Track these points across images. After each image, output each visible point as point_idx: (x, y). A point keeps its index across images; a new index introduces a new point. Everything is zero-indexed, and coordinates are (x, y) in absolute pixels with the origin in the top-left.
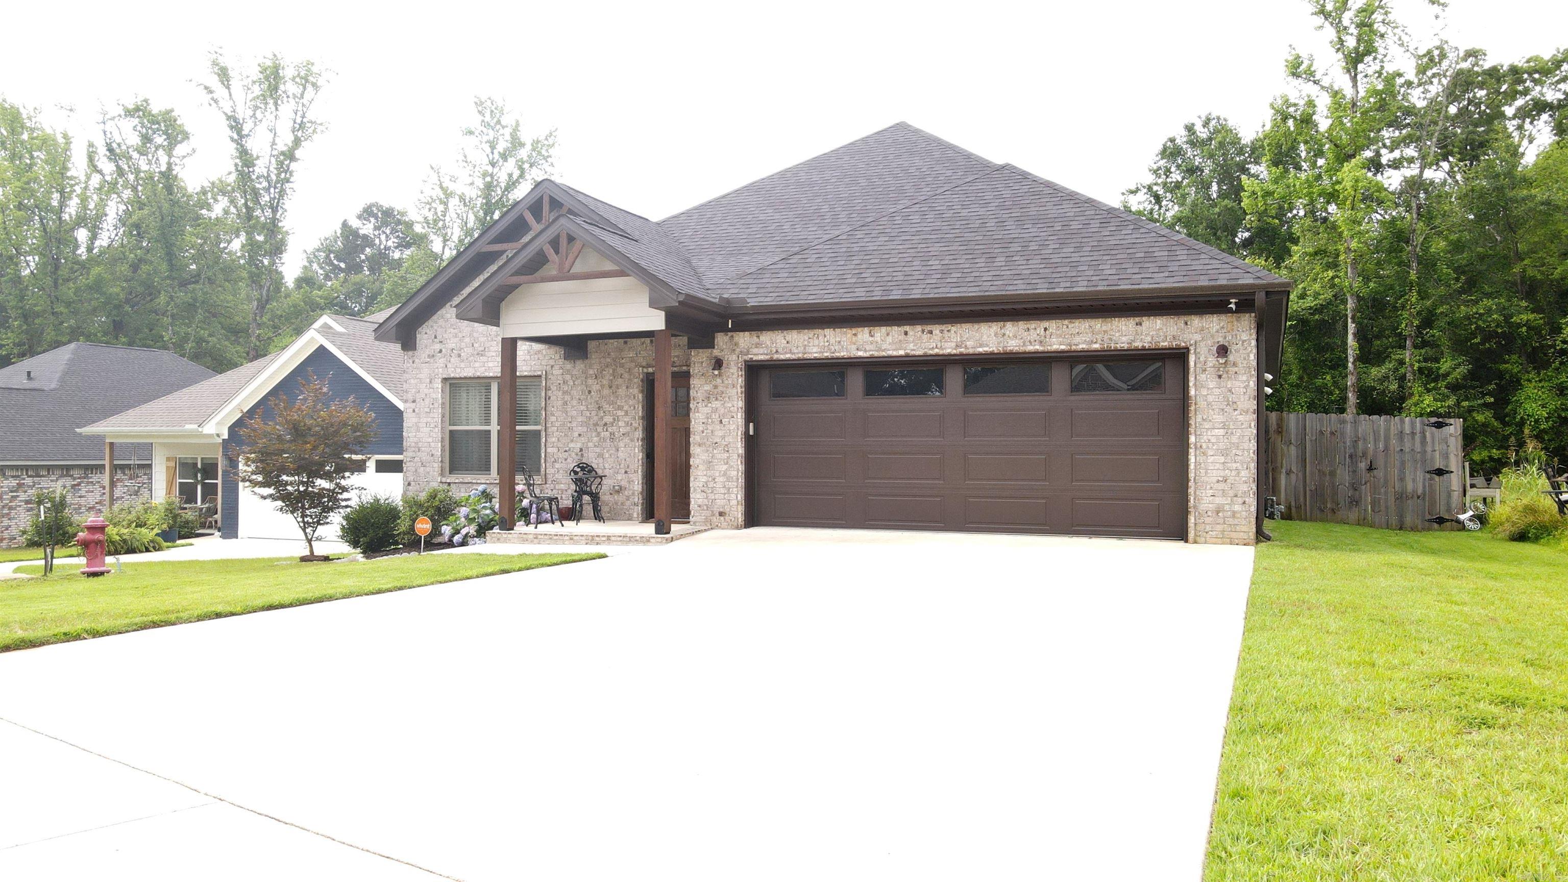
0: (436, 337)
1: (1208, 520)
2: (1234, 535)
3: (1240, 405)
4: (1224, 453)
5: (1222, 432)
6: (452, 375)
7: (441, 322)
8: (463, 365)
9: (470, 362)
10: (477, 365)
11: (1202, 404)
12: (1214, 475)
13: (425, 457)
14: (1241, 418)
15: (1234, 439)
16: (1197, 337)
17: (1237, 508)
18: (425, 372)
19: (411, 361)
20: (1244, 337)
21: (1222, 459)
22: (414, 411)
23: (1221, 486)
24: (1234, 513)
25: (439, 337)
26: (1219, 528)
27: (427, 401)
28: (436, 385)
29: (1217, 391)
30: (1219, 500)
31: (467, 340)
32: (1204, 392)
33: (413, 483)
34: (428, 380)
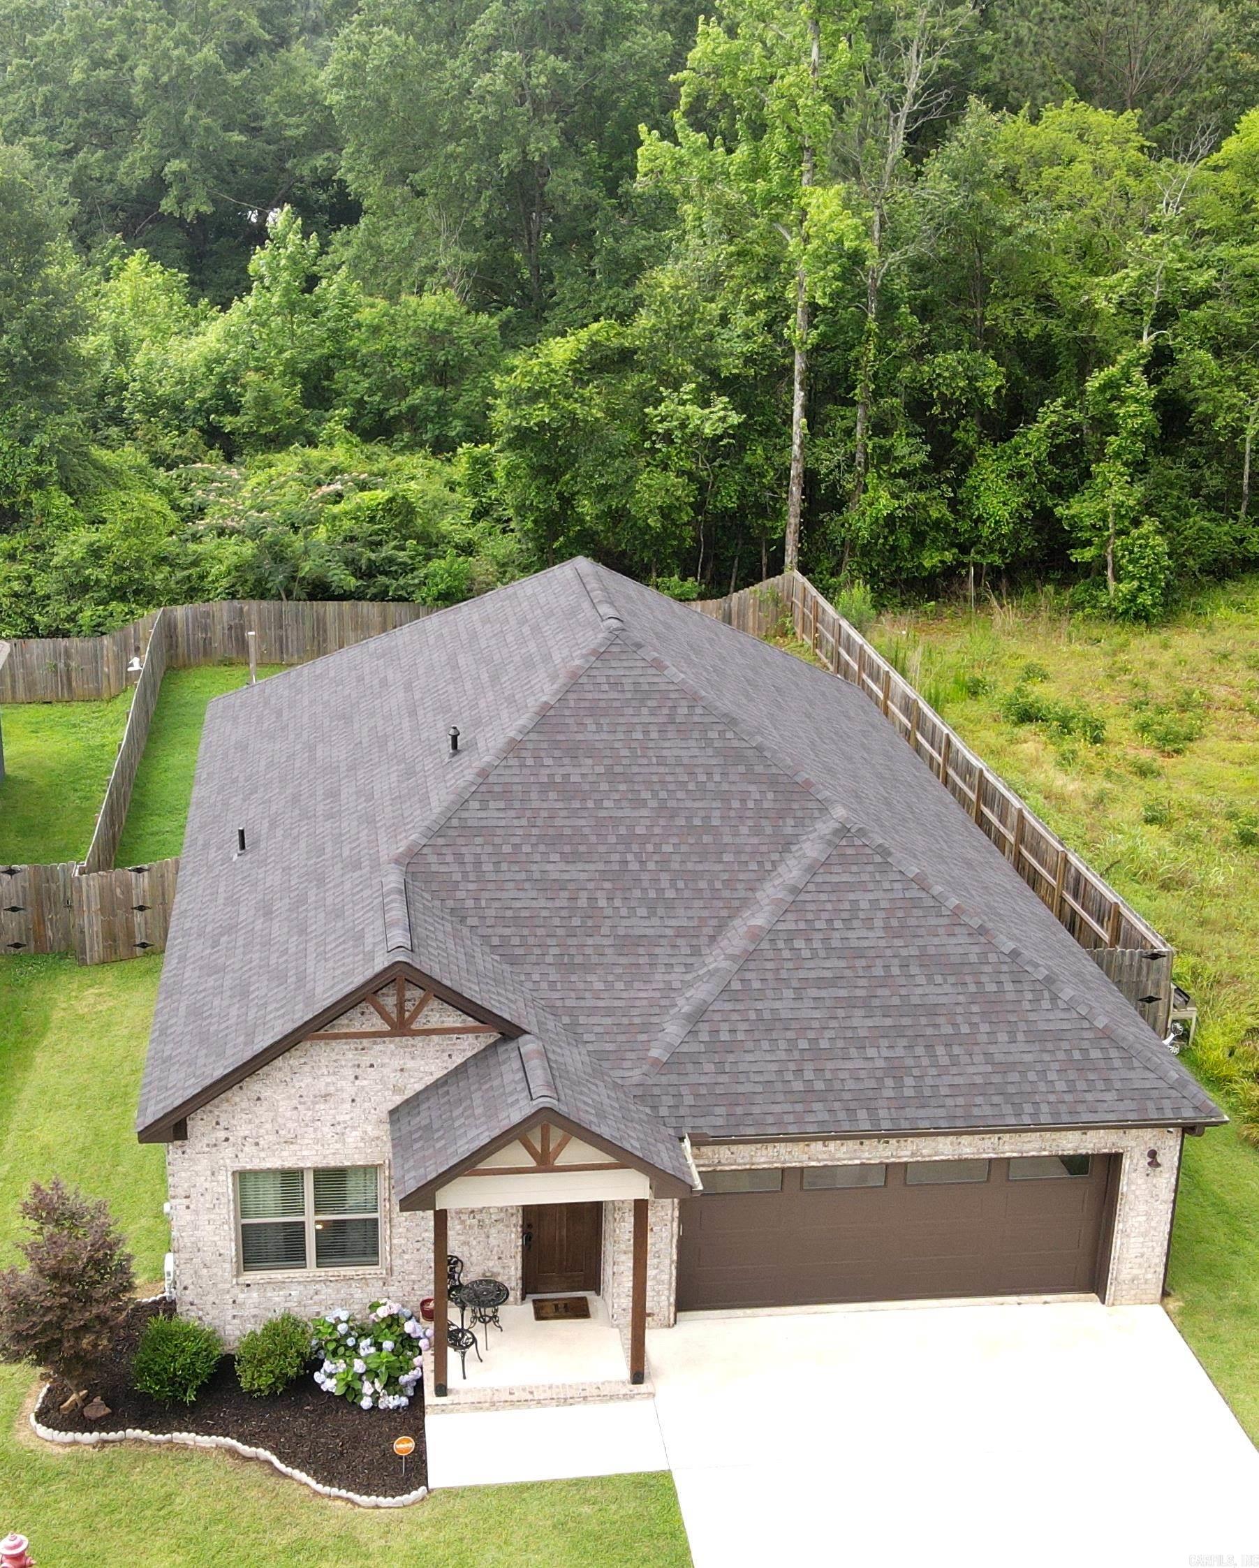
0: (218, 1123)
1: (1125, 1287)
2: (1144, 1297)
3: (1161, 1198)
4: (1144, 1235)
5: (1144, 1218)
6: (248, 1167)
7: (225, 1106)
8: (262, 1155)
9: (274, 1151)
10: (285, 1154)
11: (1131, 1197)
12: (1133, 1252)
13: (208, 1258)
14: (1161, 1207)
15: (1153, 1224)
16: (1133, 1144)
17: (1149, 1276)
18: (203, 1164)
19: (179, 1152)
20: (1171, 1143)
21: (1141, 1239)
22: (188, 1207)
23: (1139, 1260)
24: (1146, 1281)
25: (223, 1124)
26: (1133, 1292)
27: (208, 1197)
28: (221, 1178)
29: (1144, 1187)
30: (1135, 1272)
31: (268, 1126)
32: (1133, 1187)
33: (191, 1287)
34: (209, 1173)
